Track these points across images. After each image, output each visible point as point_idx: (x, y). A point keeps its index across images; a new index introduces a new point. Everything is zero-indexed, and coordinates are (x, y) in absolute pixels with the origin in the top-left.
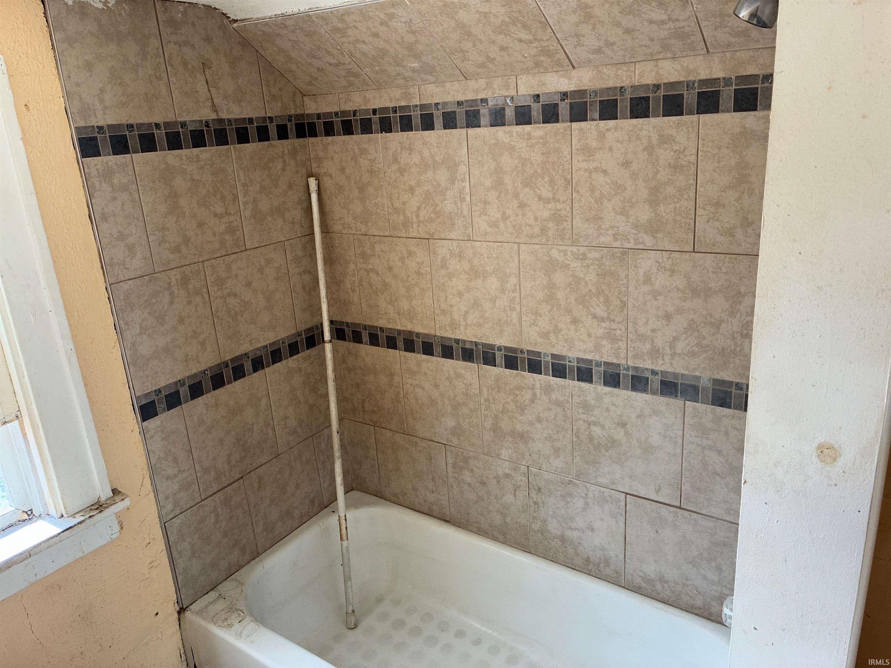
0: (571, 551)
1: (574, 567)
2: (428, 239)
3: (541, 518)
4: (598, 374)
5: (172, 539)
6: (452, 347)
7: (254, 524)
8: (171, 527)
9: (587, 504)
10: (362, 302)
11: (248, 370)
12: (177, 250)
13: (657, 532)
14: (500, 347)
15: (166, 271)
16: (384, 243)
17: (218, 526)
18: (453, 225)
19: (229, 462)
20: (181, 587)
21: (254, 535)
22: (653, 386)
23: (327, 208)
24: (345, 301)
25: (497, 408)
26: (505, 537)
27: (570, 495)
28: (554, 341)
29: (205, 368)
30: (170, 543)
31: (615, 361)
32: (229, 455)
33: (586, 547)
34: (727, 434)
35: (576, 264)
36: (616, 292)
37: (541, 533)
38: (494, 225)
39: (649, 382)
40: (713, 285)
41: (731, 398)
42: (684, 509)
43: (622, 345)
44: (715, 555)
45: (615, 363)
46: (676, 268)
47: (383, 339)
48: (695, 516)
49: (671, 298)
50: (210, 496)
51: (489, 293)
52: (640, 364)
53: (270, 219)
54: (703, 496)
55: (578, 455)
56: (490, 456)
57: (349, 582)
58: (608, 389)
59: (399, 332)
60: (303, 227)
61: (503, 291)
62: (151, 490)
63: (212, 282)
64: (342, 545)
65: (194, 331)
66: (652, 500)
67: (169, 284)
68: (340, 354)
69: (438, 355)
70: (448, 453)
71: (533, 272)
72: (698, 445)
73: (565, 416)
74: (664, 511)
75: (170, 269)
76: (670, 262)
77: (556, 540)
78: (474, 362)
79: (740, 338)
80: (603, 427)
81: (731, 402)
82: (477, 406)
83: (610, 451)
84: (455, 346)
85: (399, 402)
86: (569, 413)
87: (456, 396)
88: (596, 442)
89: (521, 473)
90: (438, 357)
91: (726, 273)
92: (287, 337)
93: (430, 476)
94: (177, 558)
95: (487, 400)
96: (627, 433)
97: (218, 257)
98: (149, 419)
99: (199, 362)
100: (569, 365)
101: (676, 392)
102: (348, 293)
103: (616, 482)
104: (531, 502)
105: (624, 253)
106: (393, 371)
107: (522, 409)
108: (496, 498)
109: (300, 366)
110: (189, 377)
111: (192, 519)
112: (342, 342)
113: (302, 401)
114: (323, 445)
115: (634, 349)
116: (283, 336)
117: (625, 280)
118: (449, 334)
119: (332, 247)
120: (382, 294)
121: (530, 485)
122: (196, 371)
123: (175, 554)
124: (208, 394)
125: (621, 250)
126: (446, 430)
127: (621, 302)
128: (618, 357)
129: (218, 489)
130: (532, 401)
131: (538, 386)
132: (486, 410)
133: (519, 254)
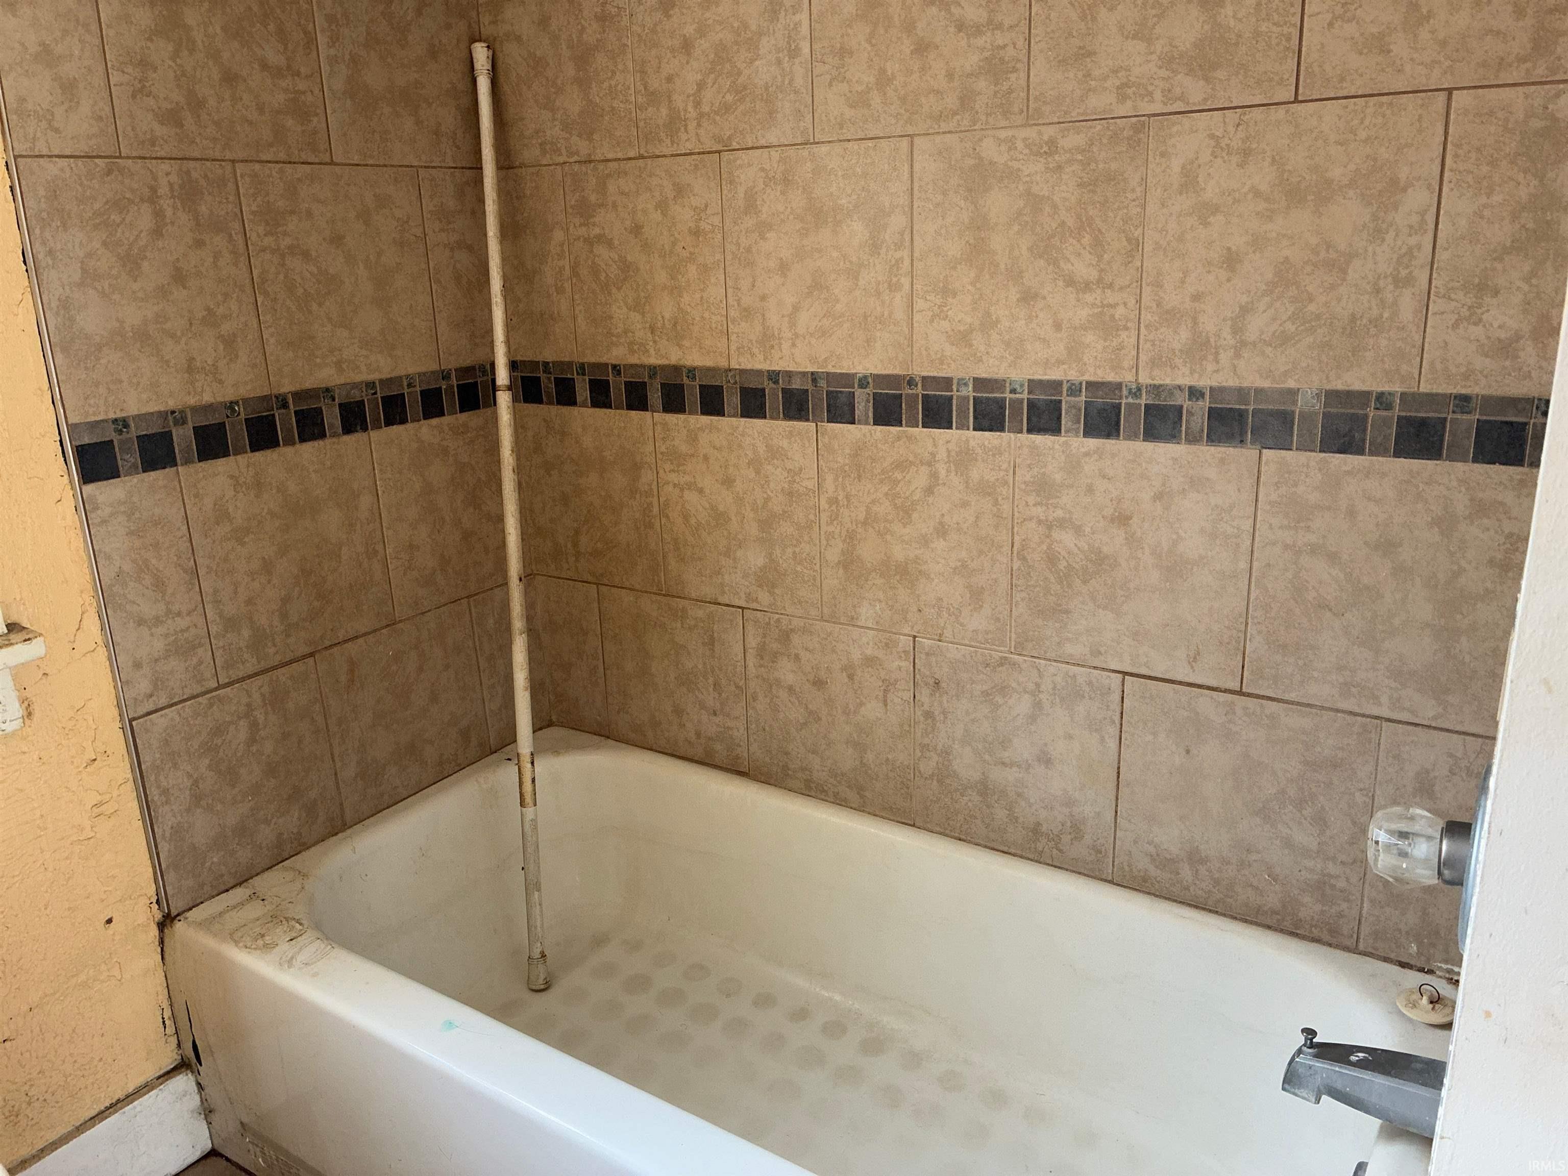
0: (1000, 814)
1: (1006, 849)
2: (719, 152)
3: (940, 747)
4: (1074, 411)
5: (146, 758)
6: (763, 390)
7: (337, 759)
8: (147, 731)
9: (1038, 705)
10: (577, 312)
11: (331, 426)
12: (172, 117)
13: (1188, 752)
14: (865, 377)
15: (144, 158)
16: (626, 174)
17: (254, 749)
18: (771, 113)
19: (284, 616)
20: (168, 867)
21: (337, 783)
22: (1193, 424)
23: (511, 113)
24: (542, 315)
25: (853, 515)
26: (862, 797)
27: (1003, 690)
28: (982, 348)
29: (233, 398)
30: (143, 767)
31: (1111, 377)
32: (286, 600)
33: (1032, 801)
34: (1351, 513)
35: (1034, 168)
36: (1118, 219)
37: (938, 782)
38: (860, 101)
39: (1184, 418)
40: (1336, 172)
41: (1365, 430)
42: (1249, 695)
43: (1128, 339)
44: (1314, 790)
45: (1110, 383)
46: (1254, 146)
47: (620, 389)
48: (1272, 707)
49: (1240, 216)
50: (238, 681)
51: (845, 257)
52: (1165, 378)
53: (387, 110)
54: (1292, 660)
55: (1023, 600)
56: (834, 623)
57: (536, 894)
58: (1093, 443)
59: (653, 370)
60: (458, 148)
61: (875, 247)
62: (100, 642)
63: (253, 213)
64: (522, 815)
65: (208, 309)
66: (1181, 683)
67: (154, 190)
68: (530, 434)
69: (732, 412)
70: (750, 628)
71: (940, 198)
72: (1286, 547)
73: (998, 516)
74: (1206, 703)
75: (156, 158)
76: (1241, 134)
77: (970, 792)
78: (807, 420)
79: (1391, 287)
80: (1078, 530)
81: (1364, 440)
82: (812, 517)
83: (1093, 581)
84: (768, 386)
85: (650, 526)
86: (1006, 507)
87: (768, 499)
88: (1062, 565)
89: (898, 653)
90: (734, 416)
91: (1367, 140)
92: (419, 374)
93: (711, 680)
94: (159, 803)
95: (834, 501)
96: (1132, 540)
97: (269, 162)
98: (99, 480)
99: (221, 382)
100: (1010, 399)
101: (1243, 433)
102: (549, 296)
103: (1102, 650)
104: (919, 713)
105: (1138, 129)
106: (638, 459)
107: (906, 512)
108: (846, 712)
109: (445, 443)
110: (195, 410)
111: (197, 722)
112: (535, 405)
113: (447, 518)
114: (491, 621)
115: (1153, 345)
116: (411, 370)
117: (1138, 189)
118: (760, 364)
119: (518, 198)
120: (619, 289)
121: (917, 676)
122: (212, 400)
123: (154, 793)
124: (239, 457)
125: (1134, 120)
126: (745, 576)
127: (1129, 240)
128: (1116, 368)
129: (257, 668)
130: (929, 491)
131: (942, 454)
132: (831, 522)
133: (912, 161)
